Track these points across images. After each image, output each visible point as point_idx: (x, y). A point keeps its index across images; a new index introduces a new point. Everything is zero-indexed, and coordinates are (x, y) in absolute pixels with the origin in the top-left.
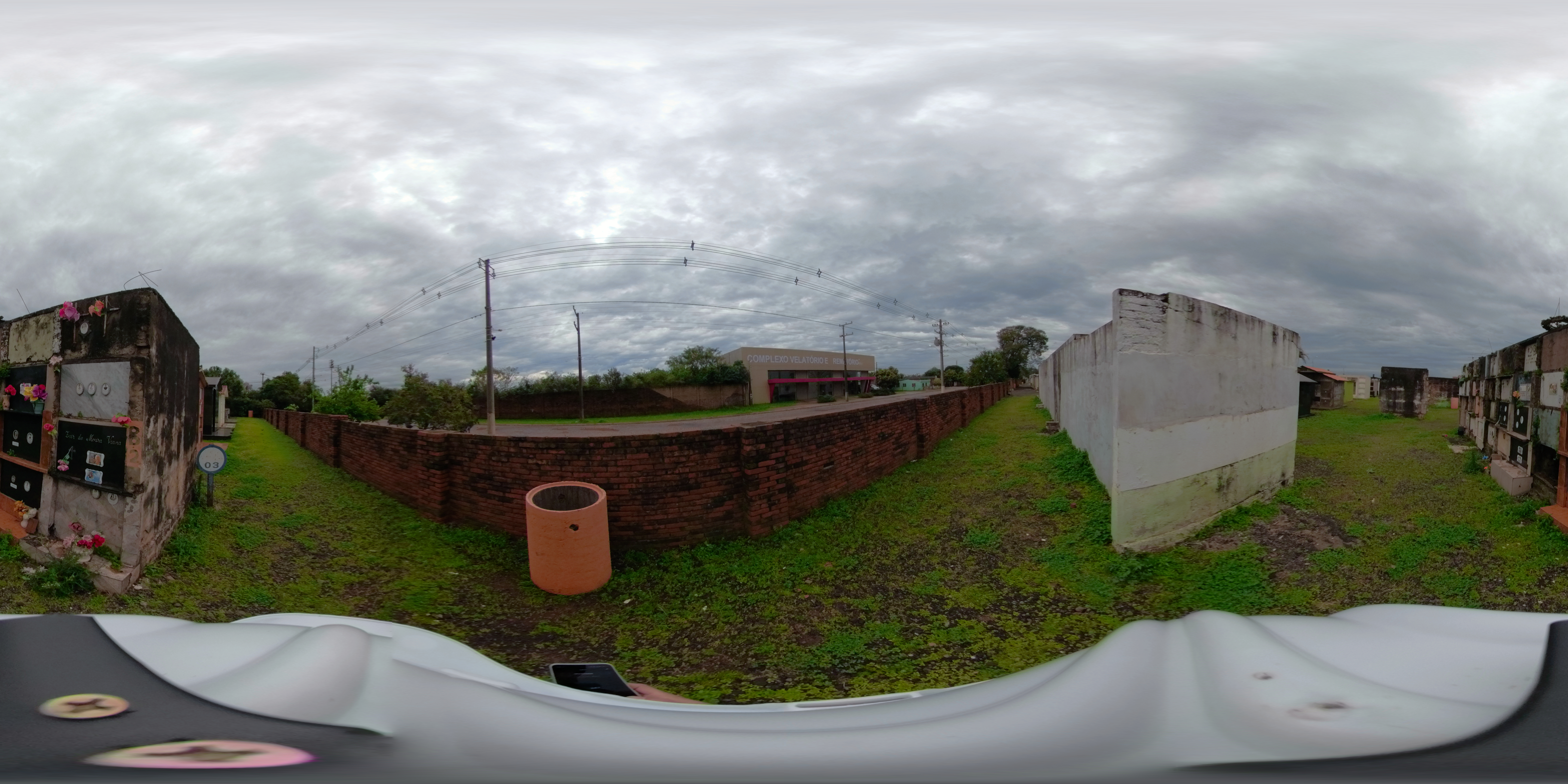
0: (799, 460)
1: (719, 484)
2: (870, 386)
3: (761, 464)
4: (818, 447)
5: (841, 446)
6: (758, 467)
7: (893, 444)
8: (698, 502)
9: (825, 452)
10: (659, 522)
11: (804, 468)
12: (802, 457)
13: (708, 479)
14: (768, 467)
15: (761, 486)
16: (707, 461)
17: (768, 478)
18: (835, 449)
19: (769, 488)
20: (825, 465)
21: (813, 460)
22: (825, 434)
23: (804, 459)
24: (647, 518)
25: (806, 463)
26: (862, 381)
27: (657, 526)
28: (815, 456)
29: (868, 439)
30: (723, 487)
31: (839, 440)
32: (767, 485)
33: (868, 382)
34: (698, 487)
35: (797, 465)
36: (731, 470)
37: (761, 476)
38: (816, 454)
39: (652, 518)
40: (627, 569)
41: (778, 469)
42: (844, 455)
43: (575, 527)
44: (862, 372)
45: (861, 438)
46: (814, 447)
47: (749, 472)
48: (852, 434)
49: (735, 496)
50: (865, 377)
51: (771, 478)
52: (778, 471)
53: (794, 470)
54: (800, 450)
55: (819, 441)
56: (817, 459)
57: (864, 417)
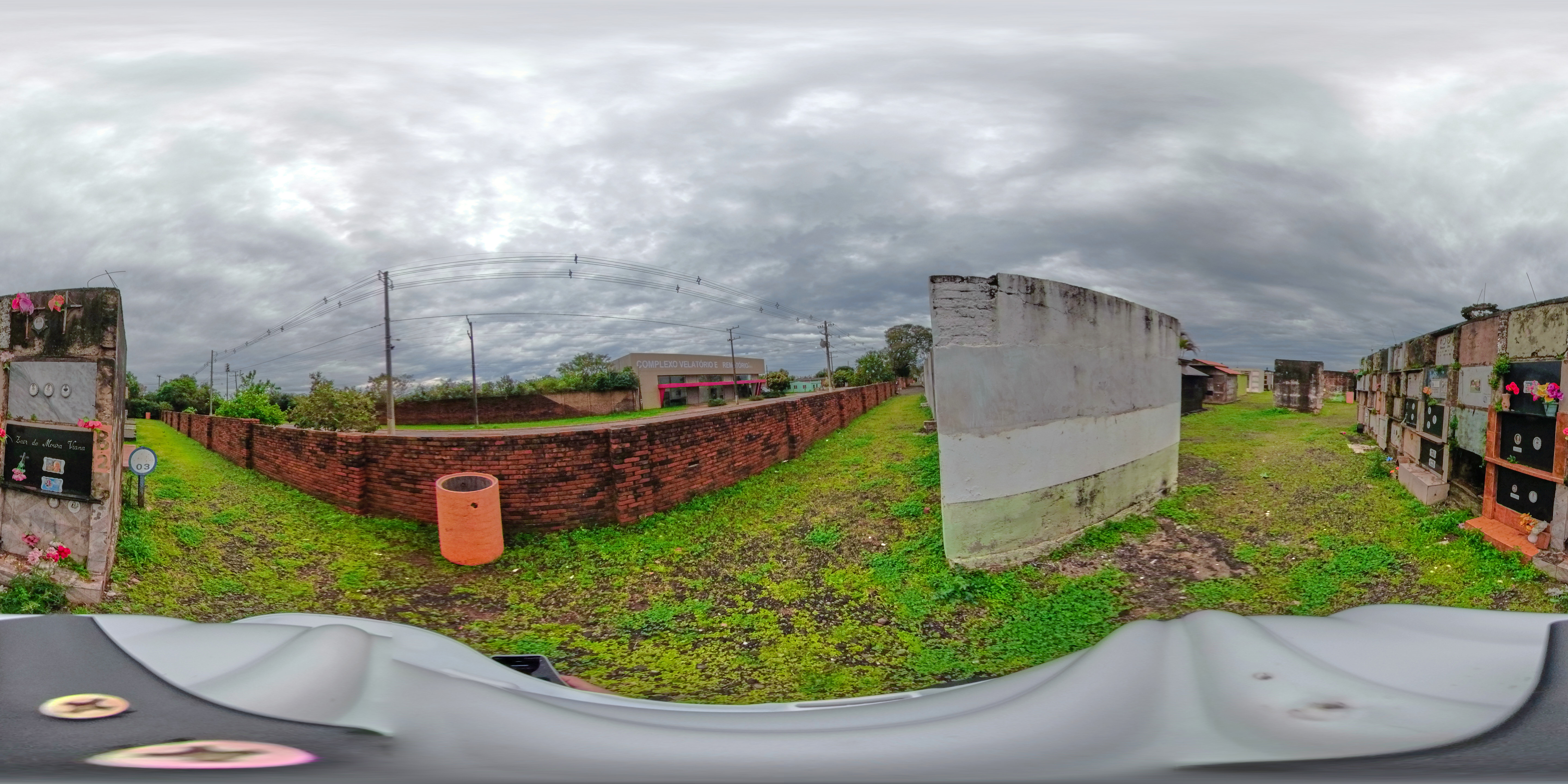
0: (664, 459)
1: (592, 477)
2: (760, 389)
3: (626, 460)
4: (683, 447)
5: (706, 447)
6: (623, 463)
7: (762, 444)
8: (574, 492)
9: (689, 452)
10: (543, 508)
11: (669, 466)
12: (667, 456)
13: (582, 472)
14: (633, 463)
15: (627, 479)
16: (581, 457)
17: (634, 472)
18: (700, 450)
19: (634, 481)
20: (690, 464)
21: (678, 459)
22: (689, 436)
23: (669, 457)
24: (532, 504)
25: (670, 461)
26: (752, 384)
27: (541, 512)
28: (679, 455)
29: (734, 440)
30: (595, 480)
31: (703, 441)
32: (633, 478)
33: (758, 385)
34: (575, 479)
35: (662, 463)
36: (602, 465)
37: (627, 470)
38: (681, 453)
39: (536, 504)
40: (516, 545)
41: (643, 465)
42: (709, 455)
43: (478, 505)
44: (752, 375)
45: (727, 439)
46: (678, 447)
47: (616, 467)
48: (717, 436)
49: (606, 488)
50: (755, 380)
51: (636, 473)
52: (642, 467)
53: (659, 468)
54: (665, 449)
55: (683, 442)
56: (682, 458)
57: (729, 420)
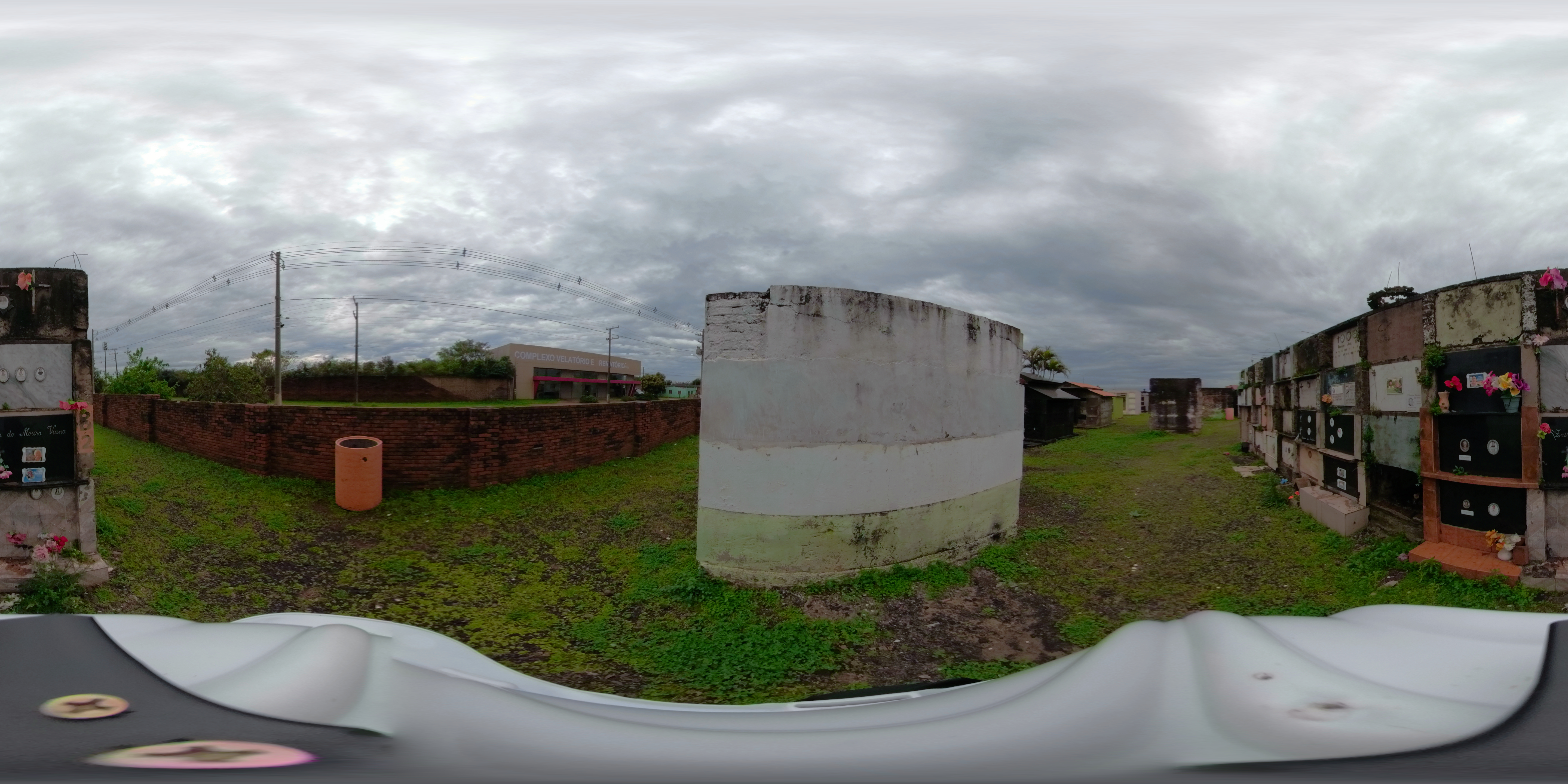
0: (512, 438)
1: (452, 447)
3: (481, 435)
4: (530, 431)
5: (551, 433)
6: (478, 437)
7: (606, 439)
8: (438, 457)
9: (535, 436)
10: (413, 469)
11: (517, 445)
12: (516, 436)
13: (445, 442)
14: (485, 438)
15: (480, 451)
16: (445, 429)
17: (485, 446)
18: (545, 435)
19: (485, 453)
20: (536, 446)
21: (525, 440)
22: (537, 422)
23: (517, 438)
24: (406, 465)
25: (518, 441)
26: (627, 385)
27: (411, 472)
28: (526, 437)
29: (579, 431)
30: (455, 449)
31: (549, 428)
32: (485, 451)
33: (632, 386)
34: (439, 447)
35: (511, 442)
36: (461, 437)
37: (480, 443)
38: (528, 436)
39: (408, 465)
40: (390, 498)
41: (493, 441)
42: (553, 441)
43: (365, 459)
44: (628, 376)
45: (572, 429)
46: (526, 430)
47: (472, 440)
48: (562, 425)
49: (463, 457)
50: (630, 380)
51: (488, 446)
52: (493, 442)
53: (509, 445)
54: (514, 431)
55: (531, 426)
56: (528, 440)
57: (575, 413)
